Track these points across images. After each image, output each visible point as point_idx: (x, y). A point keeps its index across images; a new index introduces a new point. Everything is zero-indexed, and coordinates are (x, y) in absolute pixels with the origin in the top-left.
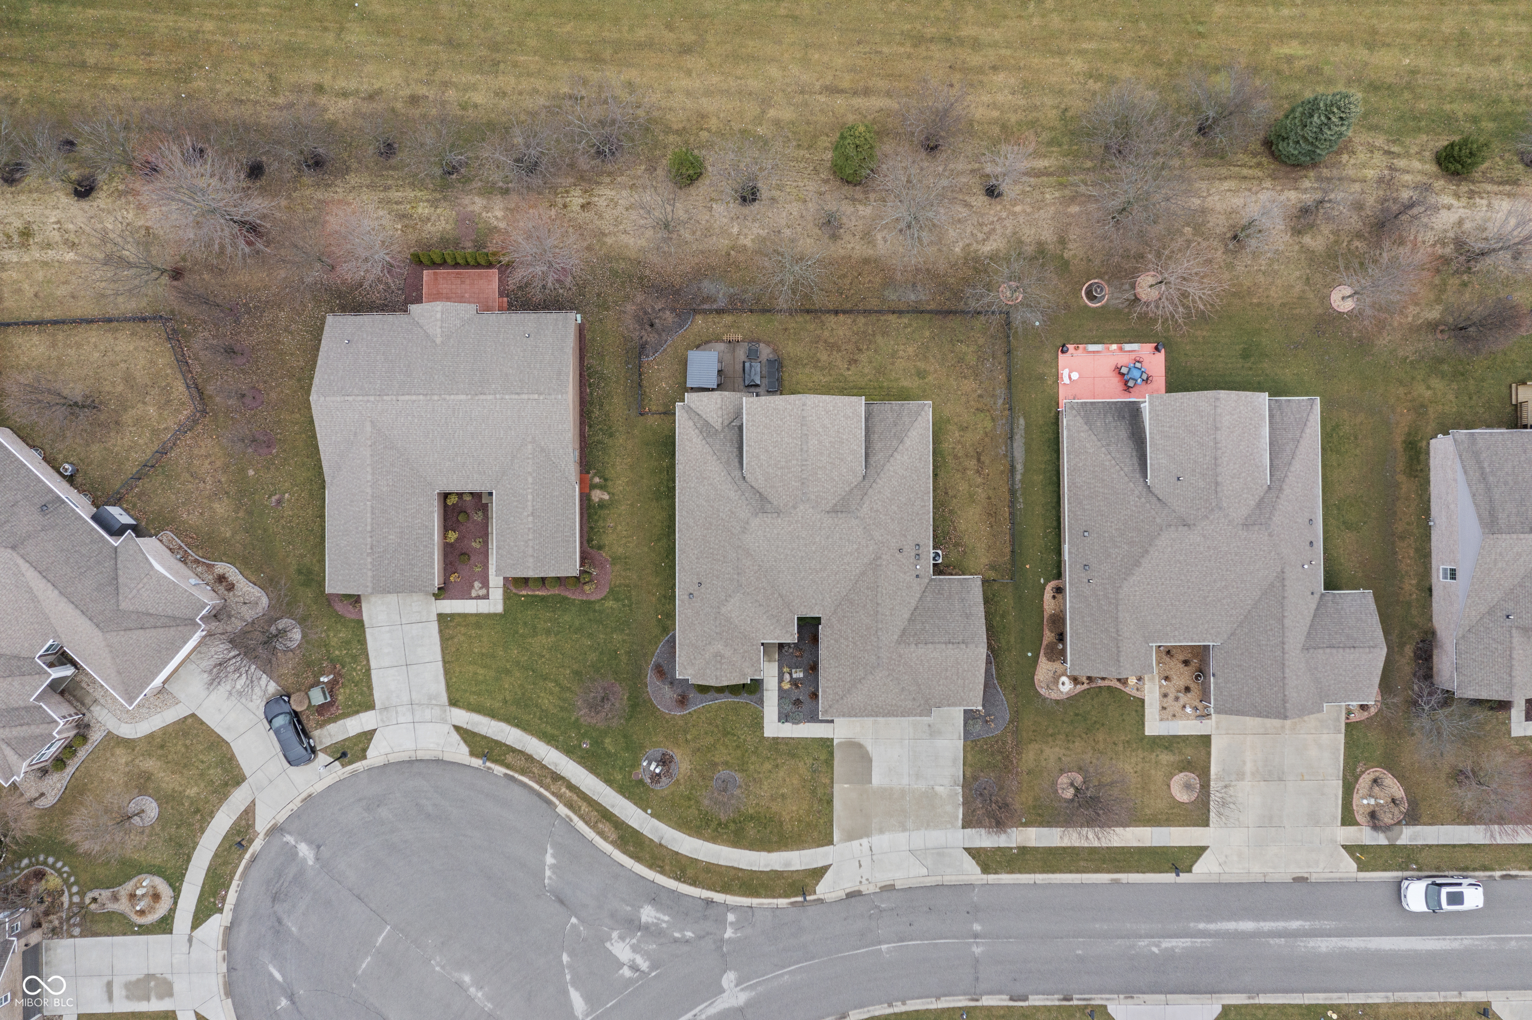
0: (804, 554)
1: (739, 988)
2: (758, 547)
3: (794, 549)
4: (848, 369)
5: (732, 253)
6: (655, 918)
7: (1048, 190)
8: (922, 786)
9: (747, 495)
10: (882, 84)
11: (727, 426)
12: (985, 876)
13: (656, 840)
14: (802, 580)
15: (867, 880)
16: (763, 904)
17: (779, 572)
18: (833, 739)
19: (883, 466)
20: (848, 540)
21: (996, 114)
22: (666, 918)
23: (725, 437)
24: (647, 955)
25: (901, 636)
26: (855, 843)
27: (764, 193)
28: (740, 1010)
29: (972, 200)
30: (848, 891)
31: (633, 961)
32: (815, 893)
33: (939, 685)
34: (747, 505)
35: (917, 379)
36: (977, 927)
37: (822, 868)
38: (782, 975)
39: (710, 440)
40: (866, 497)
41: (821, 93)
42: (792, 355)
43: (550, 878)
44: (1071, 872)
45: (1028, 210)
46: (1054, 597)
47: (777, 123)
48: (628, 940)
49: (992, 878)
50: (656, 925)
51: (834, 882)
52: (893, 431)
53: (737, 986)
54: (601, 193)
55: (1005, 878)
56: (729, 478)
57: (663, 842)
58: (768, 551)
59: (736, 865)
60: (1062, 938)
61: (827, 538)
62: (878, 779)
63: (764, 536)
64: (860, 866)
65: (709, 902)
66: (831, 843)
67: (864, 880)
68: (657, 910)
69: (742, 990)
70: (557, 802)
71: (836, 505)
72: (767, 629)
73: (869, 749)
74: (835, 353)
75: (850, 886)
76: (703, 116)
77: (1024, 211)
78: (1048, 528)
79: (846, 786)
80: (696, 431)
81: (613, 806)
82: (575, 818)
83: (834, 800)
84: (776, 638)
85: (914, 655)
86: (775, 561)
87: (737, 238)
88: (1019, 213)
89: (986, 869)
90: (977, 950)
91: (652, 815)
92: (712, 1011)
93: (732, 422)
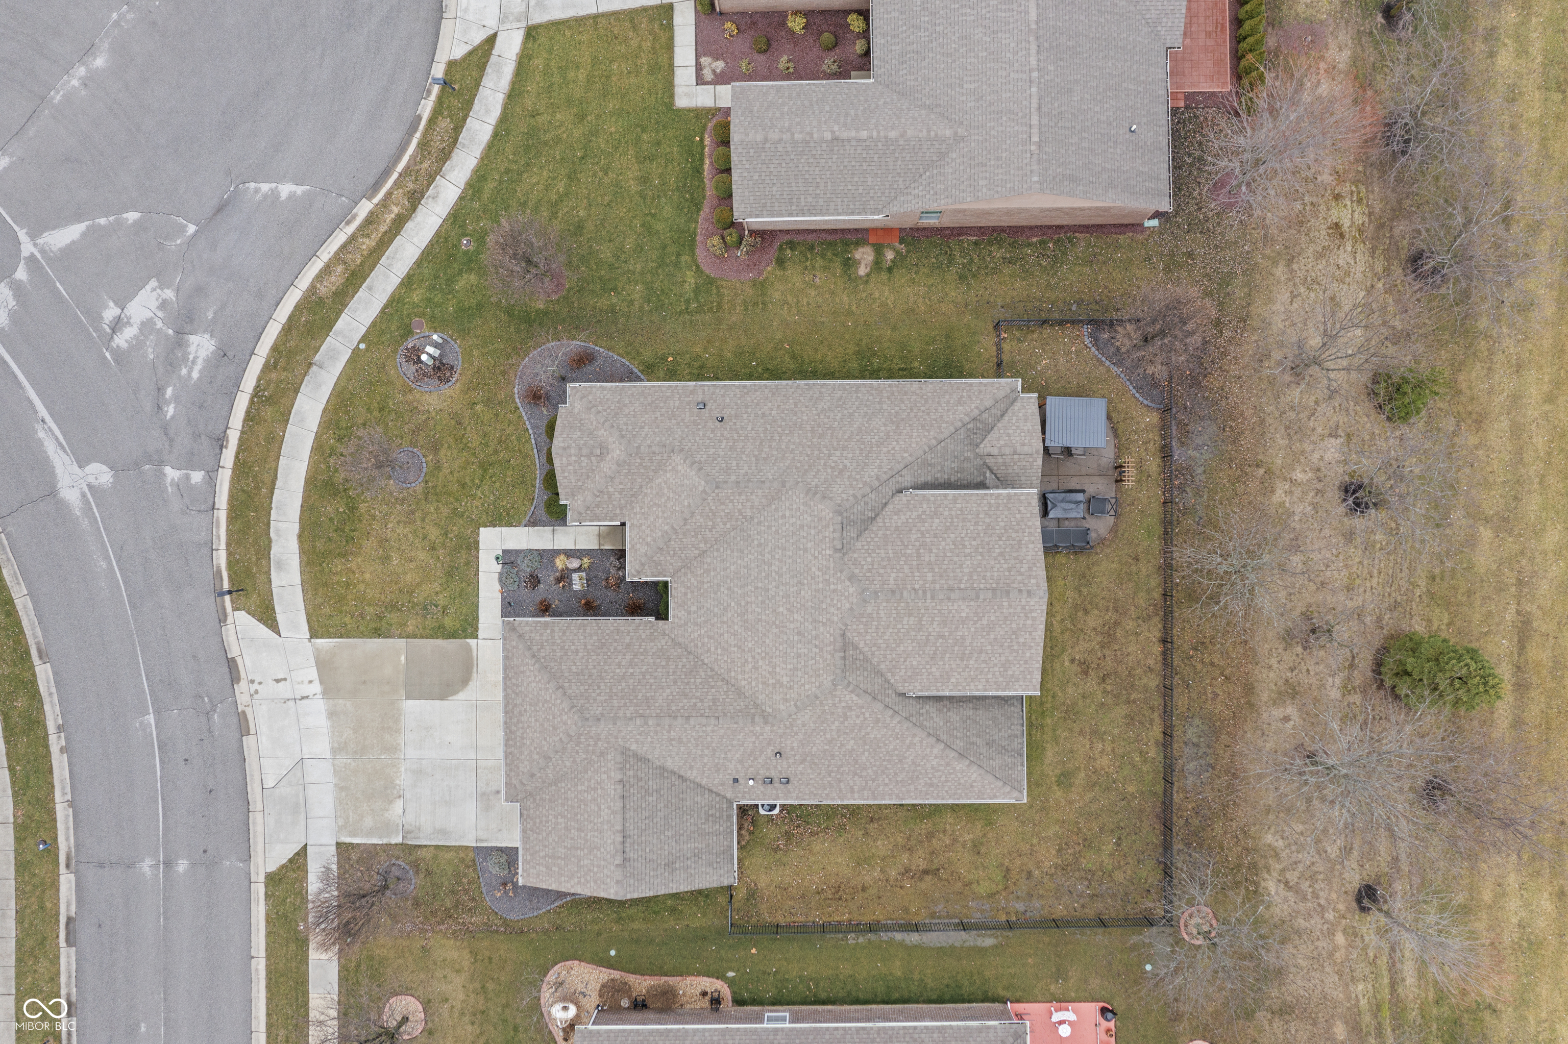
0: (771, 593)
1: (86, 489)
2: (784, 516)
3: (781, 576)
4: (1073, 661)
5: (1261, 471)
6: (196, 358)
7: (1370, 986)
8: (403, 779)
9: (873, 496)
10: (1534, 711)
11: (985, 464)
12: (262, 878)
13: (317, 357)
14: (729, 589)
15: (256, 692)
16: (218, 527)
17: (742, 551)
18: (476, 637)
19: (922, 727)
20: (796, 669)
21: (1487, 896)
22: (195, 375)
23: (967, 459)
24: (137, 345)
25: (635, 755)
26: (313, 673)
27: (1358, 522)
28: (52, 492)
29: (1352, 863)
30: (239, 661)
31: (128, 323)
32: (235, 609)
33: (556, 817)
34: (854, 496)
35: (1058, 772)
36: (182, 866)
37: (275, 620)
38: (107, 558)
39: (962, 434)
40: (869, 699)
41: (1518, 613)
42: (1095, 569)
43: (257, 190)
44: (269, 1015)
45: (1337, 955)
46: (704, 994)
47: (1471, 541)
48: (160, 314)
50: (185, 359)
51: (252, 640)
52: (979, 741)
53: (90, 486)
54: (1359, 256)
55: (259, 911)
56: (899, 467)
57: (314, 368)
58: (777, 532)
59: (279, 484)
60: (165, 999)
61: (799, 633)
62: (412, 707)
63: (802, 526)
64: (278, 681)
65: (221, 442)
66: (314, 634)
67: (255, 686)
68: (207, 361)
69: (84, 495)
70: (376, 200)
71: (856, 648)
72: (648, 532)
73: (461, 696)
74: (1099, 639)
75: (247, 665)
76: (1479, 422)
77: (1336, 948)
78: (817, 985)
79: (403, 658)
80: (976, 412)
81: (370, 288)
82: (351, 229)
83: (381, 640)
84: (633, 547)
85: (604, 776)
86: (760, 545)
87: (1285, 479)
88: (1332, 940)
89: (272, 879)
90: (146, 866)
91: (356, 350)
92: (50, 448)
93: (992, 472)
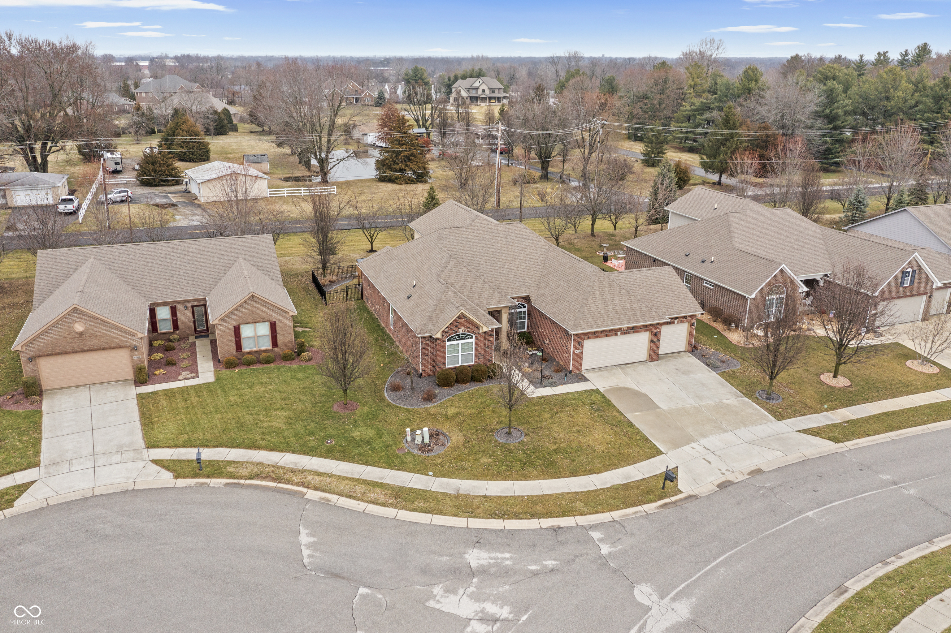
1: (667, 599)
6: (491, 558)
8: (709, 402)
12: (842, 445)
13: (451, 492)
15: (728, 471)
16: (627, 515)
18: (597, 389)
22: (507, 555)
26: (687, 449)
28: (691, 623)
30: (716, 483)
32: (681, 492)
33: (657, 298)
36: (885, 477)
43: (310, 556)
44: (913, 426)
48: (461, 591)
49: (850, 445)
50: (496, 565)
51: (695, 480)
53: (662, 597)
55: (862, 442)
57: (462, 492)
58: (463, 250)
61: (506, 237)
62: (664, 405)
63: (457, 240)
64: (710, 462)
65: (556, 530)
66: (660, 453)
67: (725, 472)
68: (489, 551)
69: (674, 599)
70: (305, 490)
72: (487, 293)
73: (637, 389)
75: (714, 479)
79: (637, 414)
81: (382, 478)
83: (635, 424)
90: (911, 492)
91: (434, 475)
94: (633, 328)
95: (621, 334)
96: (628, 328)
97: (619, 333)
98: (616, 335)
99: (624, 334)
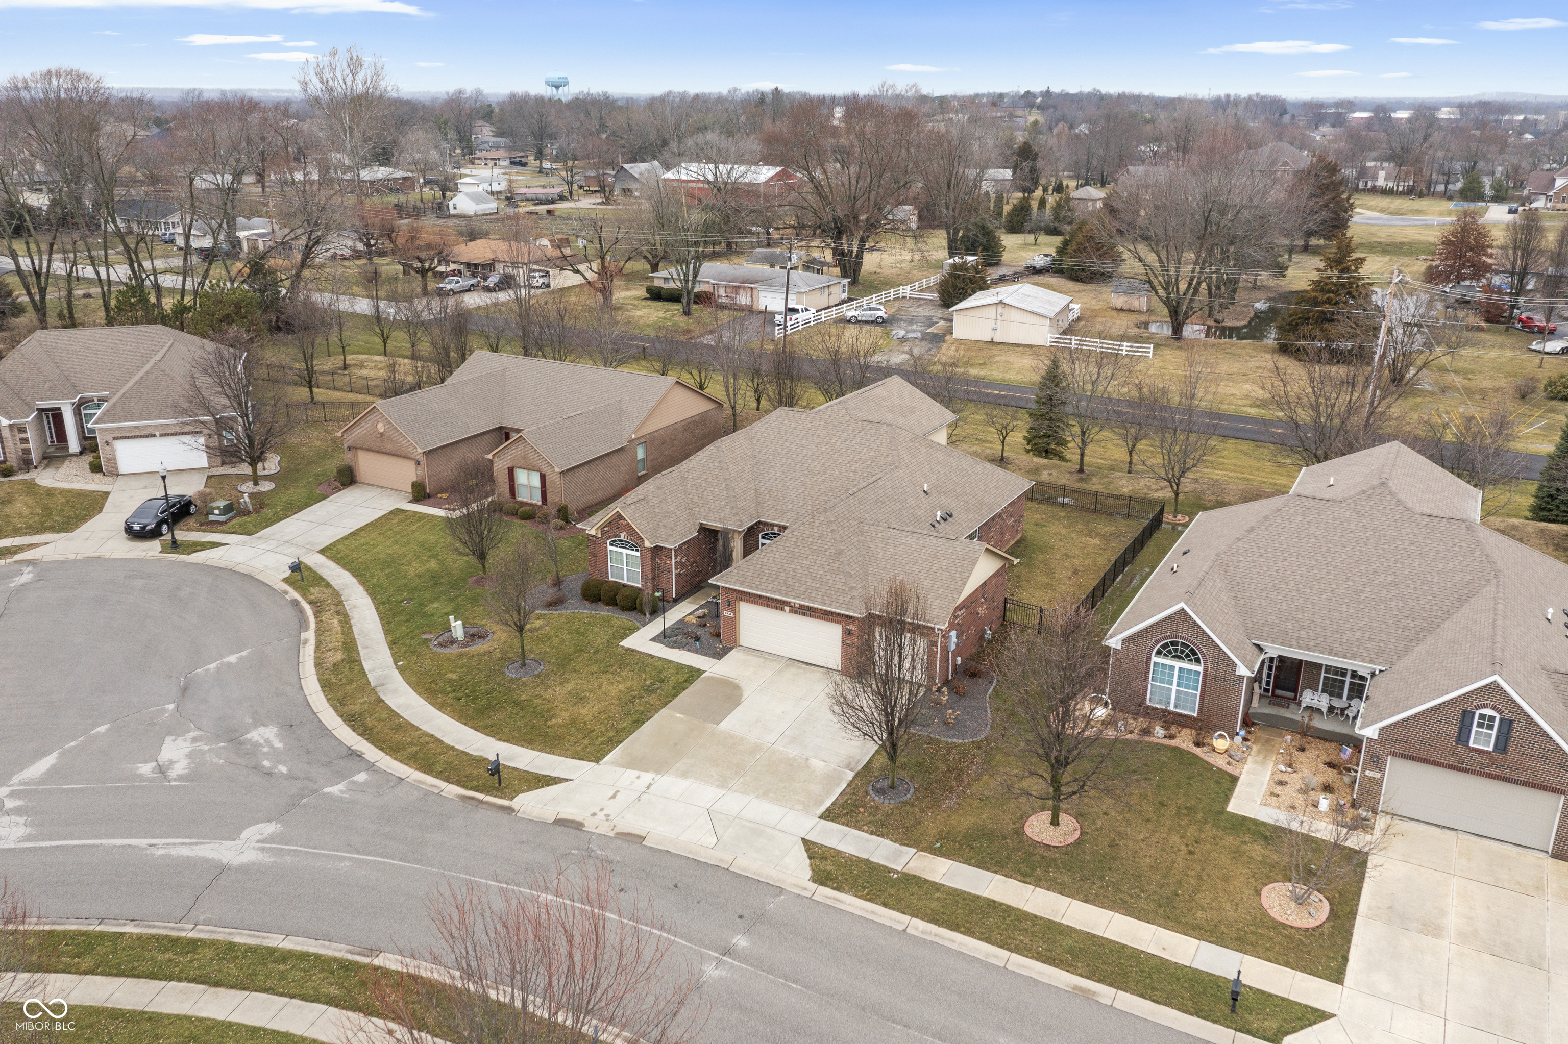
1: (259, 845)
2: (765, 437)
6: (267, 740)
8: (793, 752)
12: (813, 886)
15: (607, 816)
16: (423, 783)
18: (705, 671)
22: (278, 745)
24: (198, 764)
26: (632, 774)
28: (224, 869)
30: (564, 816)
31: (172, 763)
32: (512, 799)
36: (741, 942)
37: (554, 778)
38: (342, 859)
43: (206, 670)
48: (199, 744)
49: (825, 893)
50: (257, 745)
51: (553, 800)
53: (261, 841)
55: (850, 902)
57: (379, 689)
59: (438, 735)
61: (846, 441)
62: (731, 724)
63: (778, 428)
64: (614, 797)
65: (353, 754)
66: (596, 760)
67: (600, 815)
68: (279, 735)
69: (262, 849)
70: (312, 628)
73: (747, 694)
75: (573, 812)
79: (678, 715)
81: (366, 647)
82: (311, 643)
83: (648, 722)
84: (720, 520)
89: (821, 878)
90: (711, 971)
91: (399, 666)
92: (185, 852)
94: (809, 609)
95: (791, 611)
96: (801, 606)
97: (787, 609)
98: (783, 609)
99: (796, 612)
